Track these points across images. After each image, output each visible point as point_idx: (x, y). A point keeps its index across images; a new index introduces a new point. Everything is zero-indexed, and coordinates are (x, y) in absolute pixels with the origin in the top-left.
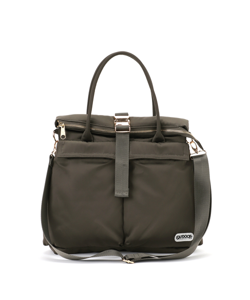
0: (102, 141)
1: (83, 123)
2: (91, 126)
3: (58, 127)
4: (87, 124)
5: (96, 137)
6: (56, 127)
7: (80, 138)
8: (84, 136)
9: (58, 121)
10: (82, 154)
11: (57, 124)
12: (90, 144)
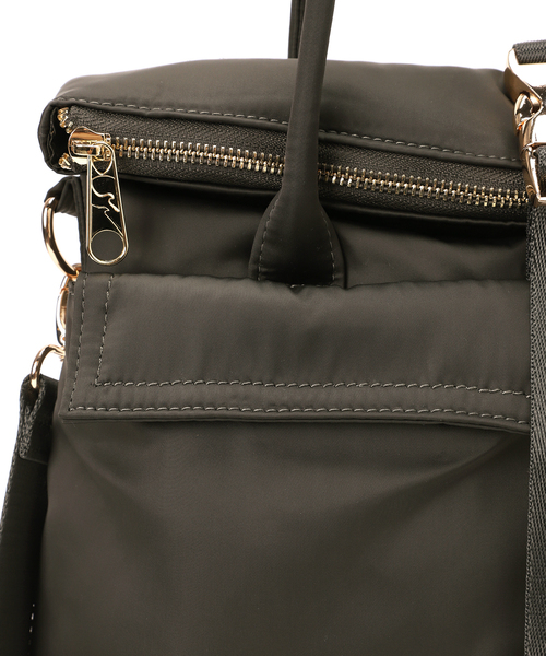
0: (419, 280)
1: (262, 128)
2: (324, 153)
3: (64, 162)
4: (297, 140)
5: (362, 241)
6: (53, 162)
7: (236, 257)
8: (274, 237)
9: (62, 117)
10: (254, 389)
11: (54, 141)
12: (321, 303)
